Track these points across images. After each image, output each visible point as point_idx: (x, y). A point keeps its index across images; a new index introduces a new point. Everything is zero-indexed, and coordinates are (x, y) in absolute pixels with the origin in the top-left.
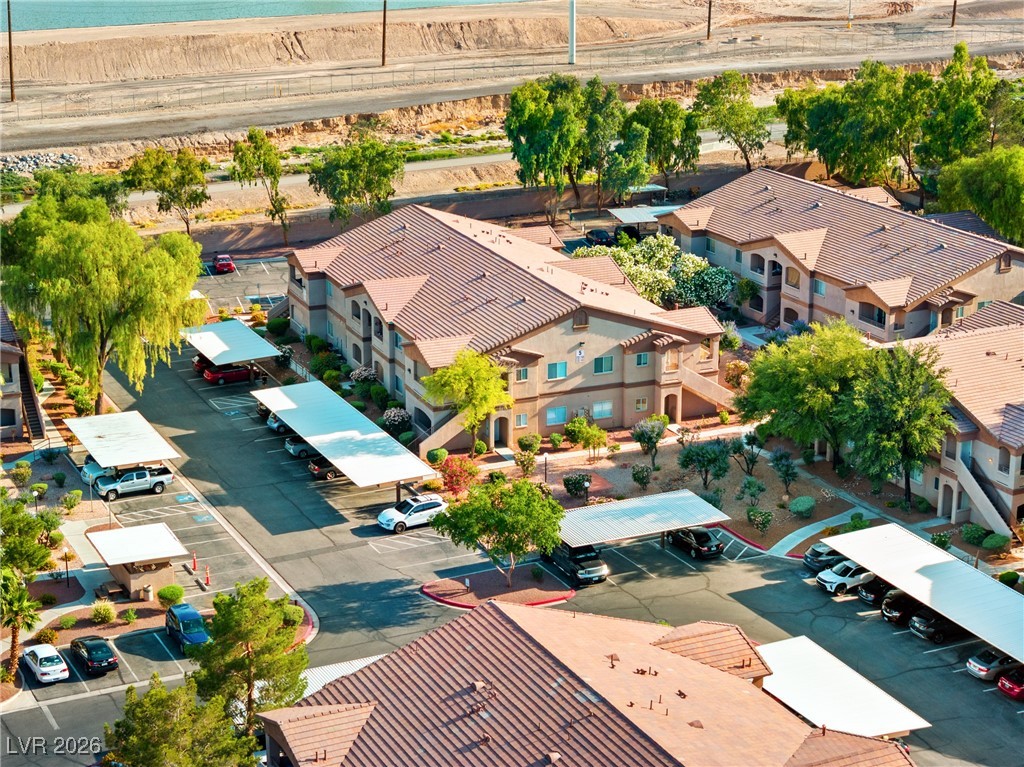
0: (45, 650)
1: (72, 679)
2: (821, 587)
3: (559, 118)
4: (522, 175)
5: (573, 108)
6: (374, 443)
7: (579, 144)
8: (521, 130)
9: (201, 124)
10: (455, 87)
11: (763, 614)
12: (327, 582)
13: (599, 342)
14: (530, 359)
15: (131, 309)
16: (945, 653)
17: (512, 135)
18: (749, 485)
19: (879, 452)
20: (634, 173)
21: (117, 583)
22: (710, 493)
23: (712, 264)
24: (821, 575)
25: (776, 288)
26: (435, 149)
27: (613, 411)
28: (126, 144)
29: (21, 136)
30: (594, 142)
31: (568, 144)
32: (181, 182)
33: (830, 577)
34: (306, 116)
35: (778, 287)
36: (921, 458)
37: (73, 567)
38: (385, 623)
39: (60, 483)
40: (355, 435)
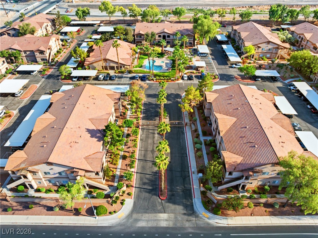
0: (185, 76)
1: (188, 80)
2: (290, 89)
3: (277, 10)
4: (269, 18)
5: (280, 9)
6: (235, 55)
7: (279, 15)
8: (271, 12)
9: (229, 5)
10: (265, 3)
11: (280, 91)
12: (223, 73)
13: (270, 46)
14: (259, 47)
15: (208, 32)
16: (305, 103)
17: (270, 12)
18: (285, 71)
19: (306, 71)
20: (286, 20)
21: (197, 68)
22: (279, 71)
23: (293, 36)
24: (291, 87)
25: (301, 41)
26: (260, 12)
27: (270, 56)
28: (218, 7)
29: (205, 4)
30: (282, 15)
31: (277, 15)
32: (222, 14)
33: (292, 88)
34: (243, 5)
35: (302, 41)
36: (313, 73)
37: (192, 65)
38: (228, 81)
39: (195, 53)
40: (233, 53)
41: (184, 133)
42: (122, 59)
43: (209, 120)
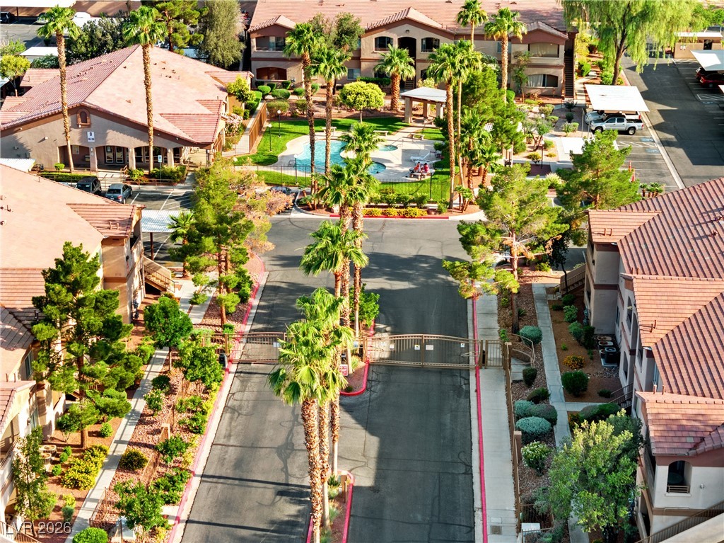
37: (551, 160)
39: (569, 120)
41: (468, 392)
42: (171, 117)
43: (611, 344)
